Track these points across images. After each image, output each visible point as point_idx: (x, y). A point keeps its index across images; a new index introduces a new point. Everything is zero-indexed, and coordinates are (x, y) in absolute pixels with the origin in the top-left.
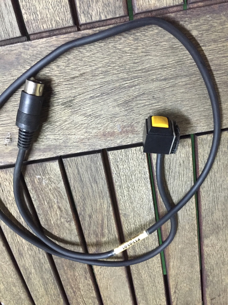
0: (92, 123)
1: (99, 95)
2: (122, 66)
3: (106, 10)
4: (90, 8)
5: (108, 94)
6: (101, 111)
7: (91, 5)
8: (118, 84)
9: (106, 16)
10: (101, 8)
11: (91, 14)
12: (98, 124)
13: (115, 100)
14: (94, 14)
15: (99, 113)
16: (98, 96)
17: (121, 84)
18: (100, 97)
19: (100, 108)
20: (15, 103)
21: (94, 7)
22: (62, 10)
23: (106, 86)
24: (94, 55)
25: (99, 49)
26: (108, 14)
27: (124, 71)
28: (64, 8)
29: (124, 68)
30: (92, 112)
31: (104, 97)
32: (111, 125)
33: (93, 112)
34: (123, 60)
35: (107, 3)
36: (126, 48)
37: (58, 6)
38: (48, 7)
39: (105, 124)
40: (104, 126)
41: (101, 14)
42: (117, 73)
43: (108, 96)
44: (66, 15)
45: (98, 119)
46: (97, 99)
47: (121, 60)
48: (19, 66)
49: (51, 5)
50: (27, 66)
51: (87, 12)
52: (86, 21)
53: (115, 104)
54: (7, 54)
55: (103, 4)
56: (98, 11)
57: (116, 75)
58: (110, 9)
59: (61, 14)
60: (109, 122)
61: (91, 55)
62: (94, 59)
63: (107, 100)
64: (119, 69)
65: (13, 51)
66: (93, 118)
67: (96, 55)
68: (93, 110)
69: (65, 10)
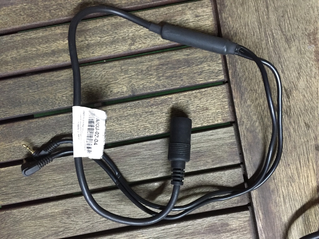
0: (306, 71)
1: (280, 65)
2: (256, 45)
3: (215, 59)
4: (214, 71)
5: (279, 57)
6: (295, 63)
7: (212, 70)
8: (271, 49)
9: (219, 59)
10: (214, 63)
11: (218, 71)
12: (307, 66)
13: (285, 50)
14: (218, 69)
15: (297, 65)
16: (282, 66)
17: (271, 46)
18: (283, 64)
19: (292, 64)
20: (288, 139)
21: (213, 68)
22: (215, 92)
23: (273, 59)
24: (248, 69)
25: (243, 65)
26: (218, 57)
27: (260, 44)
28: (214, 91)
29: (258, 44)
30: (296, 72)
31: (282, 60)
32: (308, 54)
33: (295, 70)
34: (252, 44)
35: (210, 58)
36: (242, 43)
37: (213, 96)
38: (213, 103)
39: (307, 59)
40: (309, 61)
41: (218, 62)
42: (261, 50)
43: (281, 57)
44: (218, 90)
45: (302, 66)
46: (283, 67)
47: (251, 46)
48: (257, 131)
49: (212, 100)
50: (256, 124)
51: (216, 73)
52: (223, 75)
53: (288, 51)
54: (247, 140)
55: (211, 61)
56: (216, 65)
57: (264, 50)
58: (214, 56)
59: (218, 94)
60: (306, 56)
61: (247, 72)
62: (251, 69)
63: (284, 58)
64: (259, 48)
65: (244, 134)
66: (301, 71)
67: (248, 67)
68: (294, 71)
69: (215, 90)
